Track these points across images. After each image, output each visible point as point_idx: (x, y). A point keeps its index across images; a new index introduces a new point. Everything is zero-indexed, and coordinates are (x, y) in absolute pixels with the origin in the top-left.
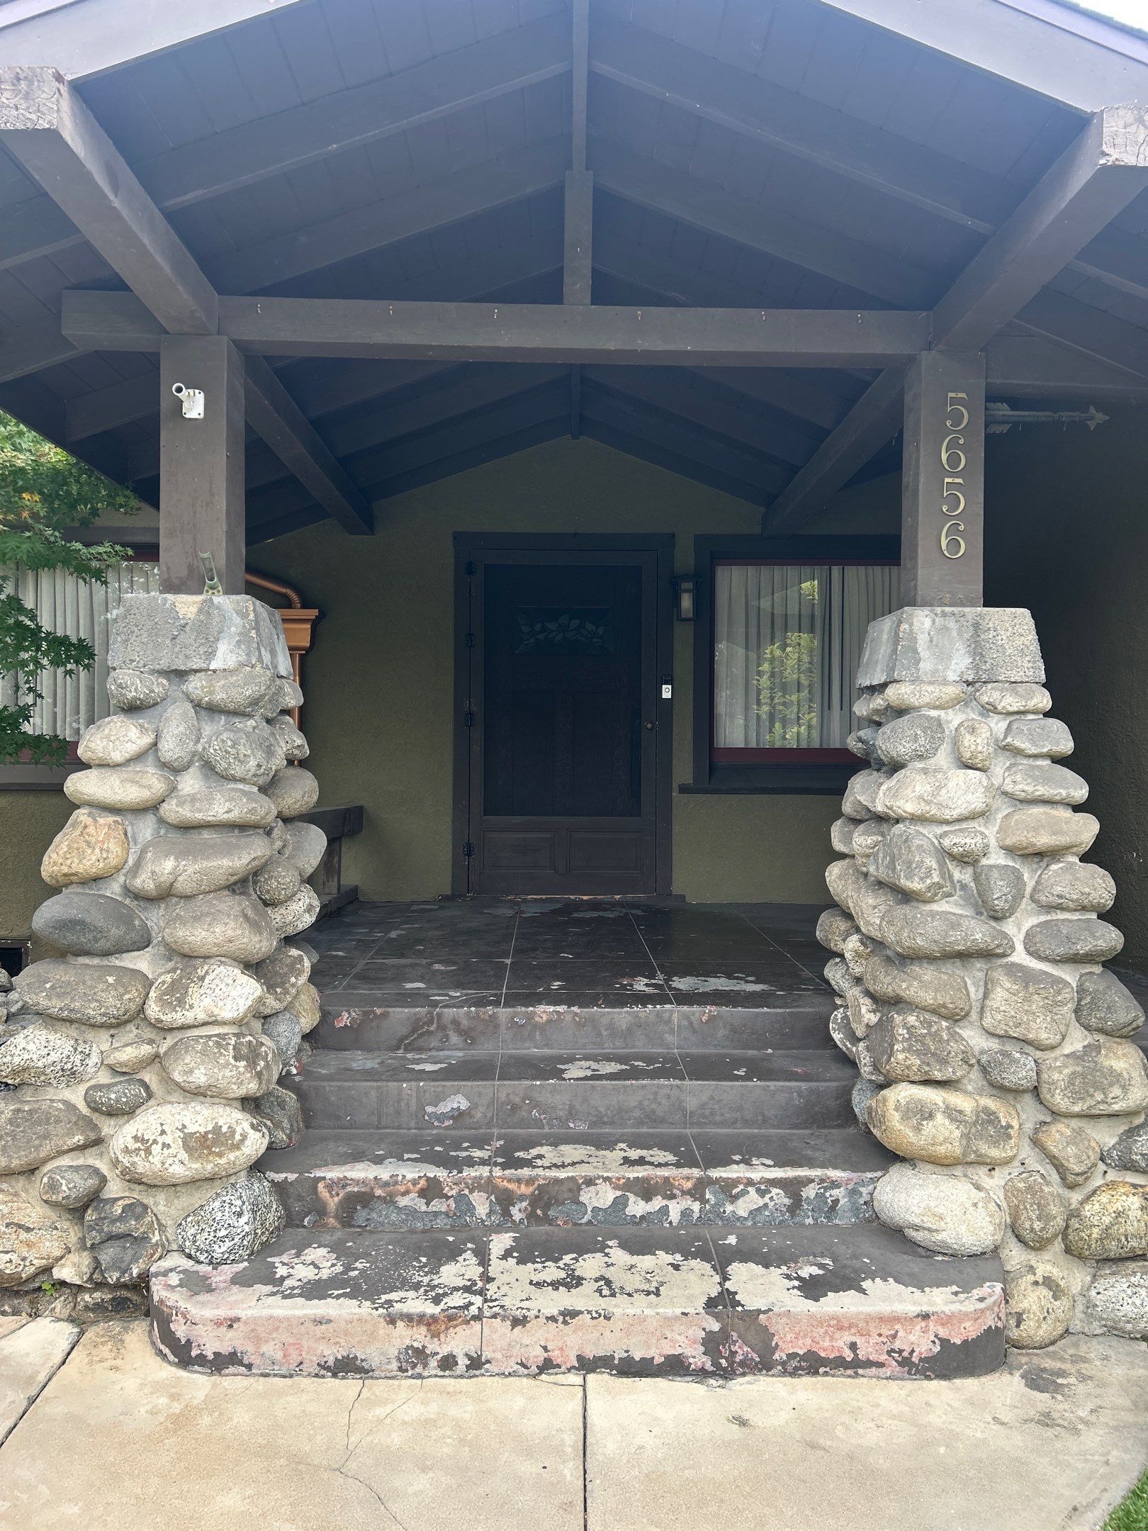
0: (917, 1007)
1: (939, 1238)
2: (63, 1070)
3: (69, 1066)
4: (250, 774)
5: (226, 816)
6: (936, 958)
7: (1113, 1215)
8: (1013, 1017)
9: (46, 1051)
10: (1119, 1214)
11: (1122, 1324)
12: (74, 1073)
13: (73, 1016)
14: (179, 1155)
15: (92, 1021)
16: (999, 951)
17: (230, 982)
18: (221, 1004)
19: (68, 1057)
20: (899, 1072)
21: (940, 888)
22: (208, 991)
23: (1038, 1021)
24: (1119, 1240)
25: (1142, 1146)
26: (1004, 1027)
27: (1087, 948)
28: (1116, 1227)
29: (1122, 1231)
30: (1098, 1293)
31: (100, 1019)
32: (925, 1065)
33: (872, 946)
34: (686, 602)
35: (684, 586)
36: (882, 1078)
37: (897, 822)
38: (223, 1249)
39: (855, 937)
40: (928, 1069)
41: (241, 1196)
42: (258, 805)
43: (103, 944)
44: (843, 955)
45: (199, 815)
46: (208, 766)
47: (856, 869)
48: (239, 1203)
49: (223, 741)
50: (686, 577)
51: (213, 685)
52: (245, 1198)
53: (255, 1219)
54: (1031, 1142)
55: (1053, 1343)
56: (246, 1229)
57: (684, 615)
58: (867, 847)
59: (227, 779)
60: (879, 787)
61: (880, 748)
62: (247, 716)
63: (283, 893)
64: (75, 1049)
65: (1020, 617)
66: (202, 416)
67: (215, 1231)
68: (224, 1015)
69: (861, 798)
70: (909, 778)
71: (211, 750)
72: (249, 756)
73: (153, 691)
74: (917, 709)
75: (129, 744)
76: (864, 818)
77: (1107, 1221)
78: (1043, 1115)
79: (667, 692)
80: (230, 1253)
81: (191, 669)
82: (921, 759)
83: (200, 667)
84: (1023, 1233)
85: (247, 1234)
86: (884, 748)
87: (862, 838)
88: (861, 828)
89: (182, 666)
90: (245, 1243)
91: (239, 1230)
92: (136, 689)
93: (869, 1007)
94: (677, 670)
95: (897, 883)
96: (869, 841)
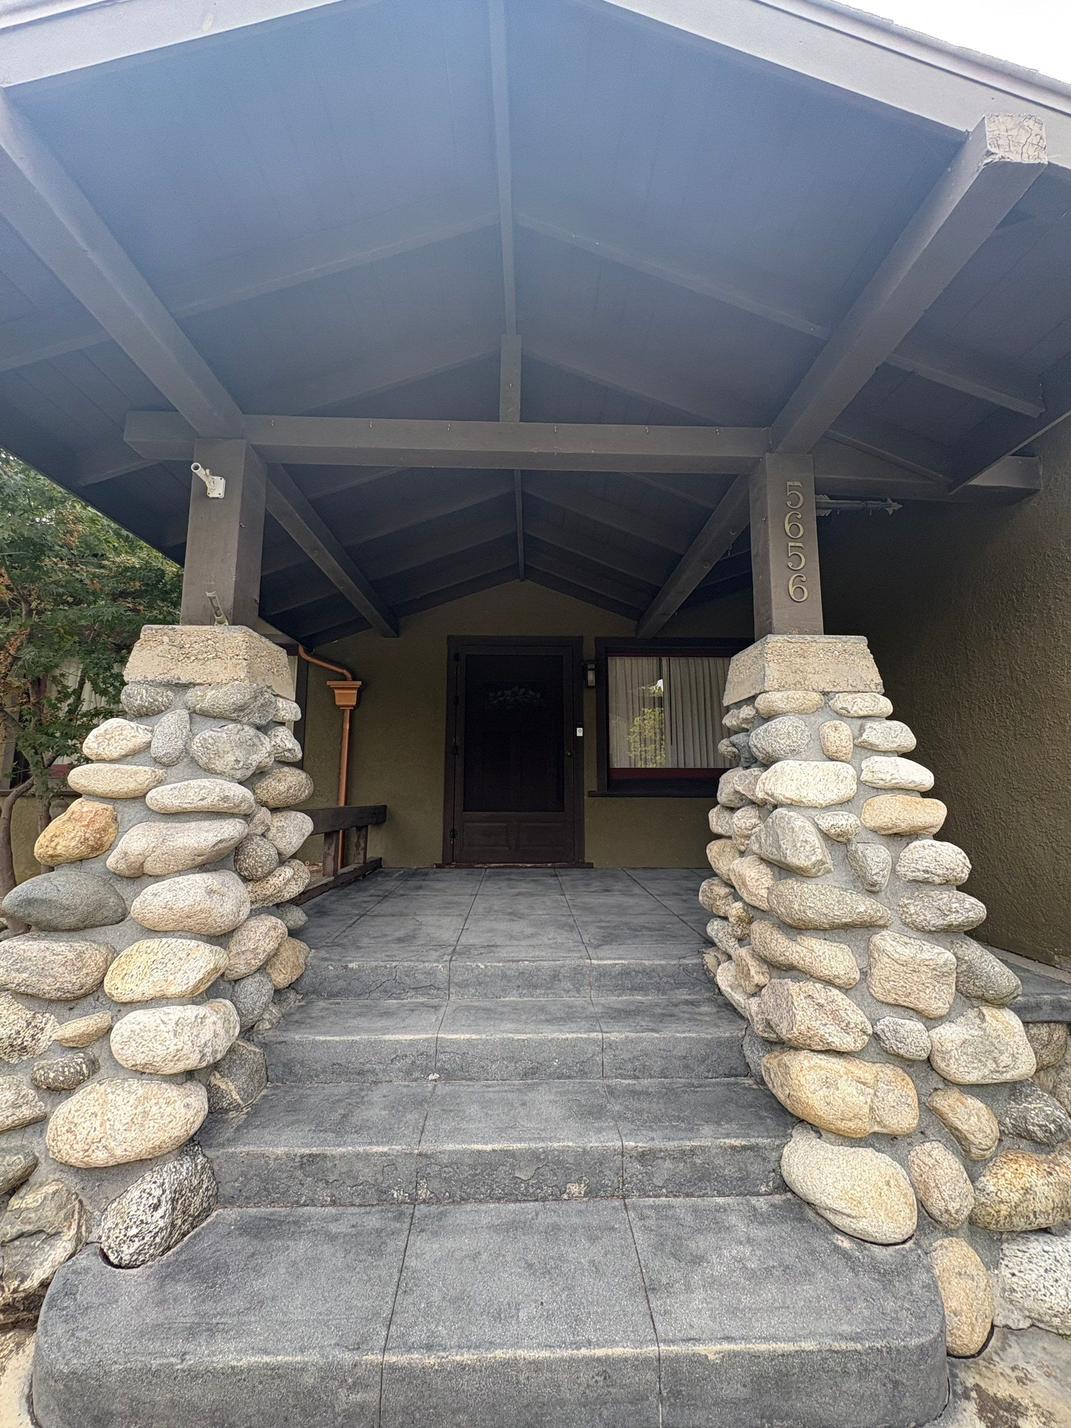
0: (811, 976)
1: (860, 1226)
2: (11, 1046)
3: (19, 1041)
4: (228, 767)
5: (199, 802)
6: (825, 930)
7: (1021, 1192)
8: (903, 986)
10: (1027, 1191)
11: (1047, 1318)
12: (25, 1048)
13: (30, 991)
14: (103, 1141)
15: (47, 996)
16: (881, 922)
17: (184, 955)
18: (171, 978)
19: (18, 1033)
20: (801, 1041)
21: (823, 864)
22: (159, 966)
23: (927, 991)
24: (1028, 1217)
25: (1037, 1115)
26: (894, 996)
27: (960, 920)
28: (1025, 1205)
29: (1031, 1208)
30: (1013, 1275)
31: (54, 995)
32: (827, 1036)
33: (754, 913)
34: (591, 676)
35: (589, 666)
36: (775, 1036)
37: (775, 807)
38: (132, 1250)
39: (739, 905)
40: (830, 1039)
41: (163, 1184)
42: (231, 794)
43: (70, 921)
44: (725, 918)
45: (176, 802)
46: (194, 761)
47: (733, 847)
48: (159, 1192)
49: (205, 739)
50: (590, 662)
51: (205, 695)
52: (167, 1185)
53: (174, 1209)
54: (928, 1110)
55: (985, 1346)
56: (161, 1223)
57: (590, 684)
58: (746, 829)
59: (210, 772)
60: (757, 778)
61: (755, 746)
62: (234, 721)
63: (260, 869)
64: (29, 1024)
65: (859, 643)
66: (222, 496)
67: (126, 1229)
68: (173, 990)
69: (739, 788)
70: (787, 769)
71: (195, 747)
72: (228, 752)
73: (157, 700)
74: (784, 714)
75: (124, 741)
76: (739, 805)
77: (1015, 1197)
78: (935, 1082)
79: (580, 732)
80: (139, 1254)
81: (191, 683)
82: (794, 753)
83: (199, 681)
84: (936, 1213)
85: (161, 1229)
86: (759, 746)
87: (742, 821)
88: (739, 813)
89: (183, 680)
90: (158, 1240)
91: (153, 1226)
92: (141, 698)
93: (758, 969)
94: (586, 719)
95: (783, 860)
96: (748, 824)
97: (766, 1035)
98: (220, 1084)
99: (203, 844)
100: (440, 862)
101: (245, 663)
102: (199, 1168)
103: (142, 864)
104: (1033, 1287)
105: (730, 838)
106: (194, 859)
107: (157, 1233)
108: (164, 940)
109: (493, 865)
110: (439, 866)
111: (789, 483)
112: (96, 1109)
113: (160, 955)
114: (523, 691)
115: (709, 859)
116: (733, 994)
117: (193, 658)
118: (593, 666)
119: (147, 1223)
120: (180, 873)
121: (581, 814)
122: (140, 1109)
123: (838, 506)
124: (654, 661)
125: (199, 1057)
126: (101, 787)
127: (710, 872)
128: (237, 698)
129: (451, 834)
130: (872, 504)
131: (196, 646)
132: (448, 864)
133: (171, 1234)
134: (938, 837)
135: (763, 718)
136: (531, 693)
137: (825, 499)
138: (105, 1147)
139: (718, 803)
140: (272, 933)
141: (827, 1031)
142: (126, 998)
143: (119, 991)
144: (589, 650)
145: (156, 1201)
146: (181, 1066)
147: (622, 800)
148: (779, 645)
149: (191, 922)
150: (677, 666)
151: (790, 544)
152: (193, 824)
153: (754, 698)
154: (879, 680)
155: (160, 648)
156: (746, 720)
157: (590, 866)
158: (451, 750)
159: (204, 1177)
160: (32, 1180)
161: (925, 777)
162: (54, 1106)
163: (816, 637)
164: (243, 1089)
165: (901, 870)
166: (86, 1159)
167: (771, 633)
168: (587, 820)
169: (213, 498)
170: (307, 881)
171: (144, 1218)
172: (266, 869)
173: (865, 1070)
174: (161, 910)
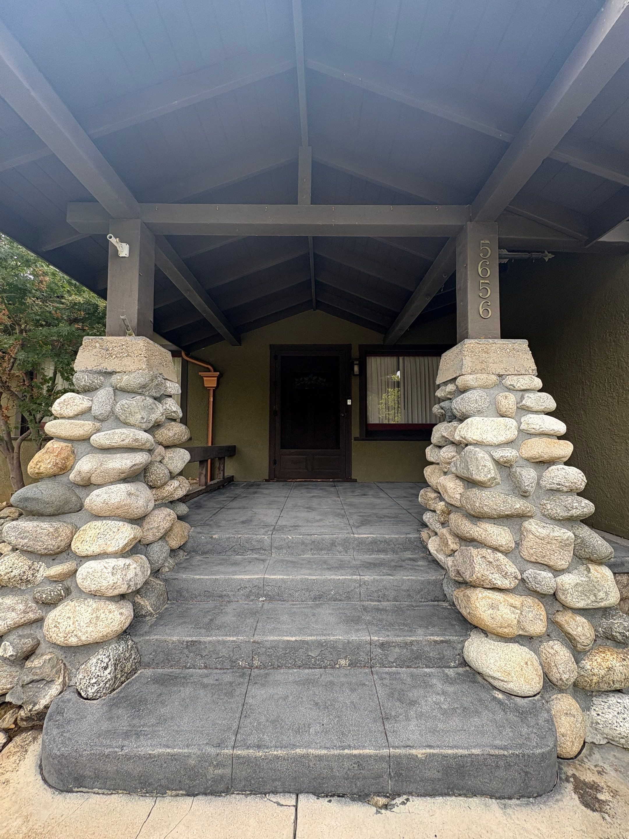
0: (485, 545)
1: (509, 686)
2: (21, 580)
3: (25, 577)
4: (138, 422)
5: (122, 443)
6: (495, 518)
7: (606, 669)
8: (541, 552)
9: (10, 570)
10: (609, 669)
11: (618, 739)
12: (29, 581)
13: (29, 550)
14: (75, 632)
15: (39, 552)
16: (529, 514)
17: (116, 530)
18: (109, 543)
19: (24, 572)
20: (478, 582)
21: (495, 480)
22: (102, 536)
23: (556, 555)
24: (609, 684)
25: (618, 626)
26: (535, 557)
27: (578, 513)
28: (608, 677)
29: (611, 678)
30: (598, 715)
31: (43, 552)
32: (493, 580)
33: (451, 508)
34: (356, 369)
35: (355, 362)
36: (462, 579)
37: (467, 445)
38: (93, 691)
39: (442, 503)
40: (495, 582)
41: (109, 656)
42: (140, 437)
43: (50, 510)
44: (434, 511)
45: (108, 442)
46: (117, 418)
47: (440, 469)
48: (107, 660)
49: (123, 405)
50: (356, 359)
51: (122, 378)
52: (111, 657)
53: (116, 669)
54: (552, 622)
55: (580, 753)
56: (109, 677)
57: (355, 373)
58: (448, 459)
59: (127, 424)
60: (455, 428)
61: (456, 409)
62: (140, 394)
63: (159, 481)
64: (30, 568)
65: (523, 344)
66: (127, 256)
67: (90, 679)
68: (111, 550)
69: (445, 434)
70: (474, 422)
71: (117, 410)
72: (137, 413)
73: (93, 382)
74: (474, 388)
75: (76, 406)
76: (444, 445)
77: (602, 672)
78: (557, 606)
79: (349, 402)
80: (97, 692)
81: (114, 372)
82: (479, 412)
83: (118, 370)
84: (554, 680)
85: (109, 680)
86: (458, 408)
87: (446, 454)
88: (444, 449)
89: (109, 370)
90: (107, 685)
91: (104, 678)
92: (85, 380)
93: (453, 541)
94: (353, 394)
95: (470, 477)
96: (449, 456)
97: (457, 579)
98: (140, 602)
99: (124, 467)
100: (268, 478)
101: (145, 359)
102: (129, 647)
103: (90, 478)
104: (610, 722)
105: (438, 464)
106: (119, 475)
107: (107, 682)
108: (104, 522)
109: (298, 480)
110: (266, 481)
111: (482, 242)
112: (70, 615)
113: (102, 530)
114: (315, 378)
115: (425, 476)
116: (438, 555)
117: (114, 356)
118: (357, 362)
119: (101, 677)
120: (112, 483)
121: (350, 450)
122: (94, 615)
123: (513, 256)
124: (395, 359)
125: (127, 587)
126: (64, 433)
127: (425, 484)
128: (142, 381)
129: (273, 462)
130: (535, 255)
131: (115, 349)
132: (272, 479)
133: (115, 682)
134: (567, 463)
135: (461, 391)
136: (320, 379)
137: (505, 252)
138: (76, 635)
139: (432, 444)
140: (168, 518)
141: (494, 577)
142: (84, 554)
143: (80, 550)
144: (355, 353)
145: (105, 665)
146: (116, 592)
147: (374, 443)
148: (472, 345)
149: (119, 512)
150: (408, 362)
151: (481, 281)
152: (118, 455)
153: (455, 378)
154: (534, 367)
155: (95, 350)
156: (450, 393)
157: (355, 481)
158: (273, 414)
159: (133, 652)
160: (37, 652)
161: (561, 427)
162: (47, 613)
163: (496, 340)
164: (154, 604)
165: (543, 483)
166: (66, 642)
167: (467, 338)
168: (353, 454)
169: (122, 257)
170: (188, 488)
171: (99, 674)
172: (163, 481)
173: (516, 600)
174: (101, 505)
